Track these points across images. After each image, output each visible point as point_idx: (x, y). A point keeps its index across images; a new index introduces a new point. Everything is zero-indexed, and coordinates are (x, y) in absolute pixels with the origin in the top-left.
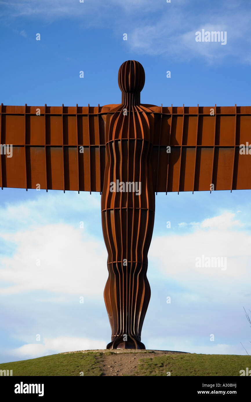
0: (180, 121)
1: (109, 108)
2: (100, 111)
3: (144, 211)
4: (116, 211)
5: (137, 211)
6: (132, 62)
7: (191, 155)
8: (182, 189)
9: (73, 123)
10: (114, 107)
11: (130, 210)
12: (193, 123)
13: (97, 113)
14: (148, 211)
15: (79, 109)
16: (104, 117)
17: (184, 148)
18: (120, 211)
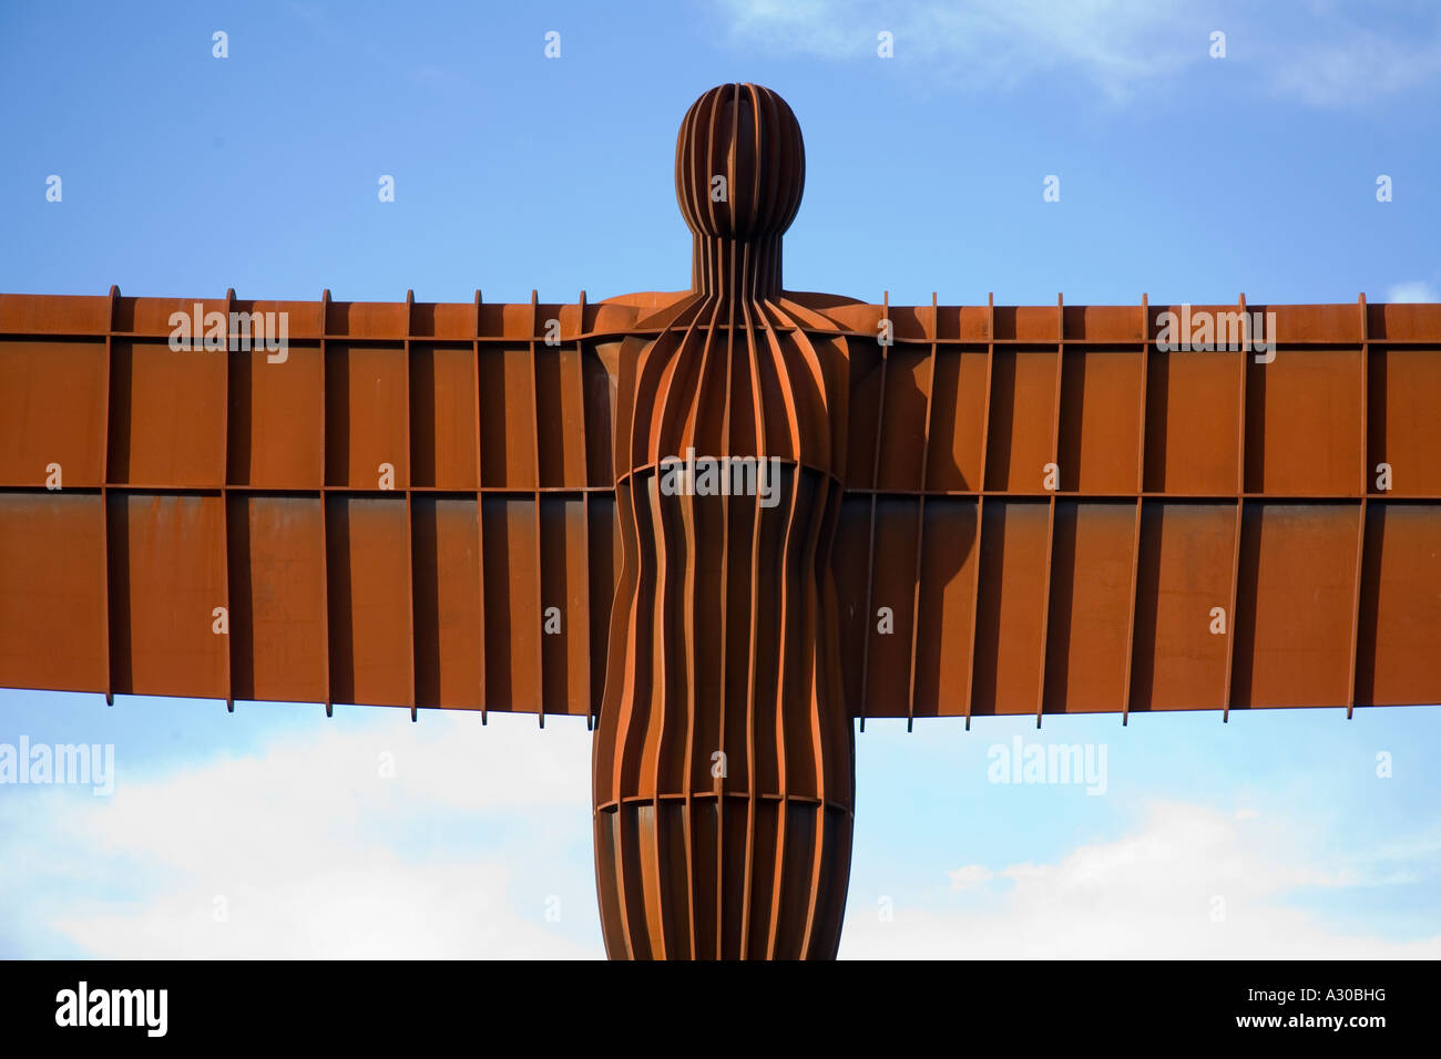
0: (975, 375)
1: (633, 312)
2: (587, 326)
3: (802, 810)
4: (668, 810)
5: (767, 808)
6: (744, 91)
7: (1027, 535)
8: (983, 703)
10: (657, 306)
11: (734, 806)
12: (1038, 383)
13: (577, 335)
14: (820, 812)
15: (489, 315)
16: (609, 353)
17: (995, 504)
18: (686, 810)
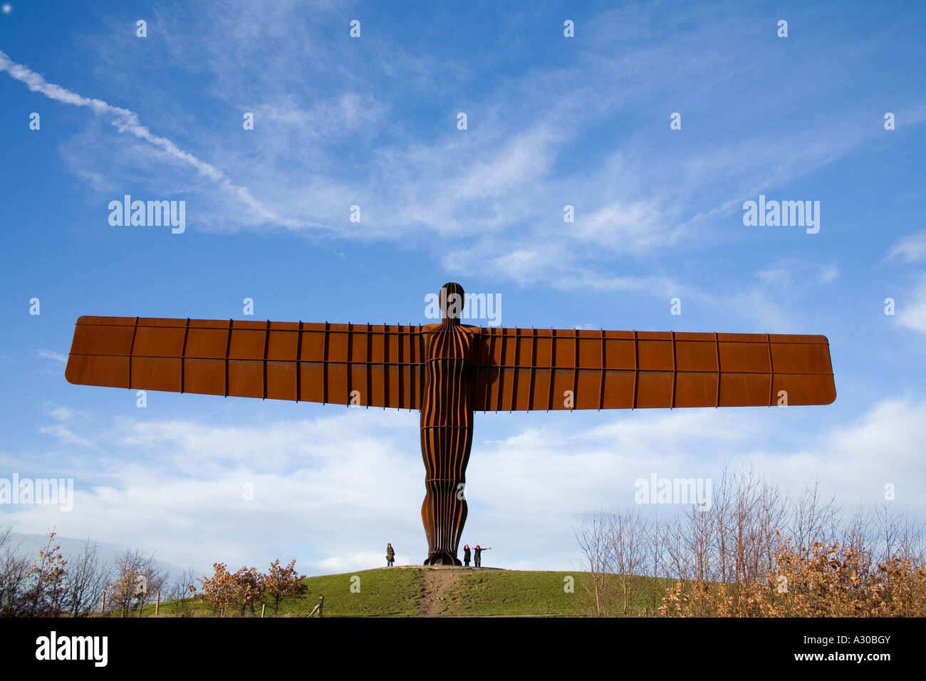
0: (499, 342)
1: (430, 328)
2: (421, 330)
3: (462, 430)
4: (436, 430)
5: (455, 430)
6: (453, 284)
7: (509, 375)
8: (500, 408)
9: (394, 342)
10: (436, 326)
11: (449, 429)
12: (511, 344)
13: (419, 332)
14: (466, 430)
15: (401, 328)
16: (425, 336)
17: (503, 369)
18: (439, 429)
